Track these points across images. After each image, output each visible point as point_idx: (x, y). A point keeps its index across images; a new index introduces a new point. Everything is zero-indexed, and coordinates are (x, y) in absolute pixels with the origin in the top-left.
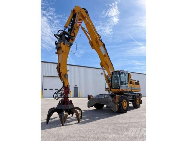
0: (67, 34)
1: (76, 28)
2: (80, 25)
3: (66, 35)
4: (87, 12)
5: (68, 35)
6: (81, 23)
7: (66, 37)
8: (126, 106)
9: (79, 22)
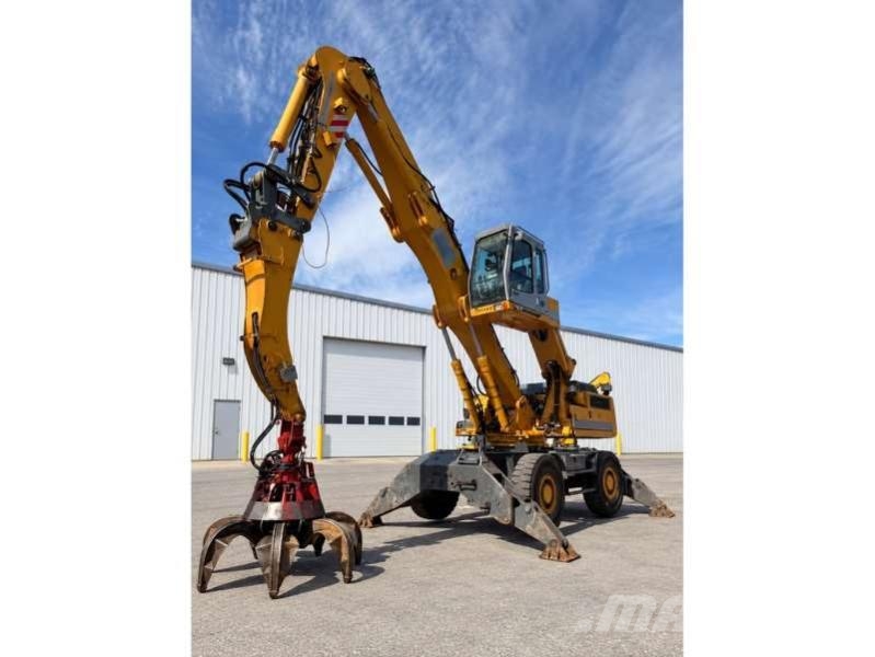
0: (284, 181)
1: (322, 152)
2: (340, 135)
3: (279, 185)
4: (370, 75)
5: (290, 186)
6: (346, 123)
7: (279, 192)
8: (552, 502)
9: (335, 123)
